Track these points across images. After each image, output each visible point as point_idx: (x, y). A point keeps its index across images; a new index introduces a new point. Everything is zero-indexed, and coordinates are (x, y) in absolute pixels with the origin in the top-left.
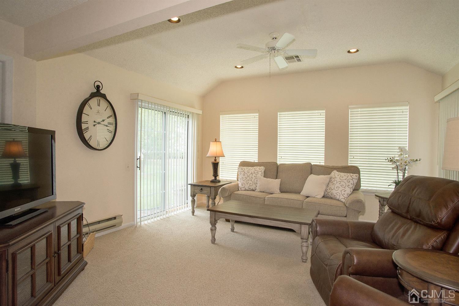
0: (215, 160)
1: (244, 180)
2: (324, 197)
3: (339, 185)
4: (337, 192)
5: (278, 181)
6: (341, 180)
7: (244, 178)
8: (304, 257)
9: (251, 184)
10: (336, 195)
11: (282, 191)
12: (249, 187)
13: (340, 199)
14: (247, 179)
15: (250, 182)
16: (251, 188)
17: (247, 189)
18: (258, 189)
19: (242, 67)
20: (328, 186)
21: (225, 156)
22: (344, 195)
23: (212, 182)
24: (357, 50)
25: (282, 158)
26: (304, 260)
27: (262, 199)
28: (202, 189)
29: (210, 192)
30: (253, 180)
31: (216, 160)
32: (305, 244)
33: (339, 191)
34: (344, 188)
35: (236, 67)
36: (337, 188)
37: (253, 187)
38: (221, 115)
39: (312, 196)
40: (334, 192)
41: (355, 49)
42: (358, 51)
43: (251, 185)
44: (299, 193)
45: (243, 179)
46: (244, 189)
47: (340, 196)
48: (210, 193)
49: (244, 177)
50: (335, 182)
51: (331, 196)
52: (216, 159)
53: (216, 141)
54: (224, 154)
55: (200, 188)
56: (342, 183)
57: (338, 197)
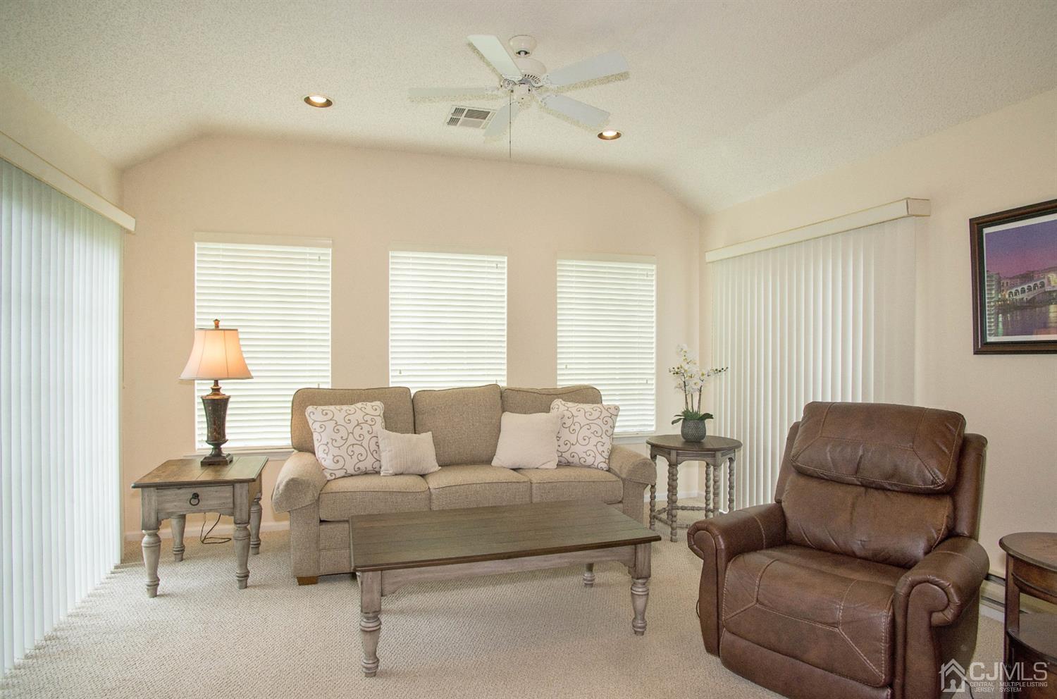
0: (216, 390)
1: (339, 447)
2: (559, 465)
3: (588, 433)
4: (585, 449)
5: (425, 439)
6: (588, 422)
7: (339, 439)
8: (640, 622)
9: (362, 455)
10: (584, 455)
11: (446, 464)
12: (357, 466)
13: (596, 464)
14: (349, 443)
15: (358, 449)
16: (362, 466)
17: (351, 471)
18: (387, 467)
19: (328, 103)
20: (558, 438)
21: (253, 374)
22: (603, 454)
23: (208, 463)
24: (618, 133)
25: (403, 373)
26: (639, 630)
27: (423, 496)
28: (196, 496)
29: (231, 500)
30: (365, 443)
31: (218, 390)
32: (640, 590)
33: (591, 446)
34: (599, 439)
35: (308, 100)
36: (585, 440)
37: (368, 464)
38: (197, 241)
39: (529, 466)
40: (579, 450)
41: (612, 130)
42: (618, 135)
43: (362, 458)
44: (488, 461)
45: (335, 444)
46: (343, 474)
47: (595, 457)
48: (231, 505)
49: (338, 437)
50: (577, 427)
51: (571, 460)
52: (220, 385)
53: (217, 326)
54: (250, 368)
55: (187, 493)
56: (594, 428)
57: (590, 461)
